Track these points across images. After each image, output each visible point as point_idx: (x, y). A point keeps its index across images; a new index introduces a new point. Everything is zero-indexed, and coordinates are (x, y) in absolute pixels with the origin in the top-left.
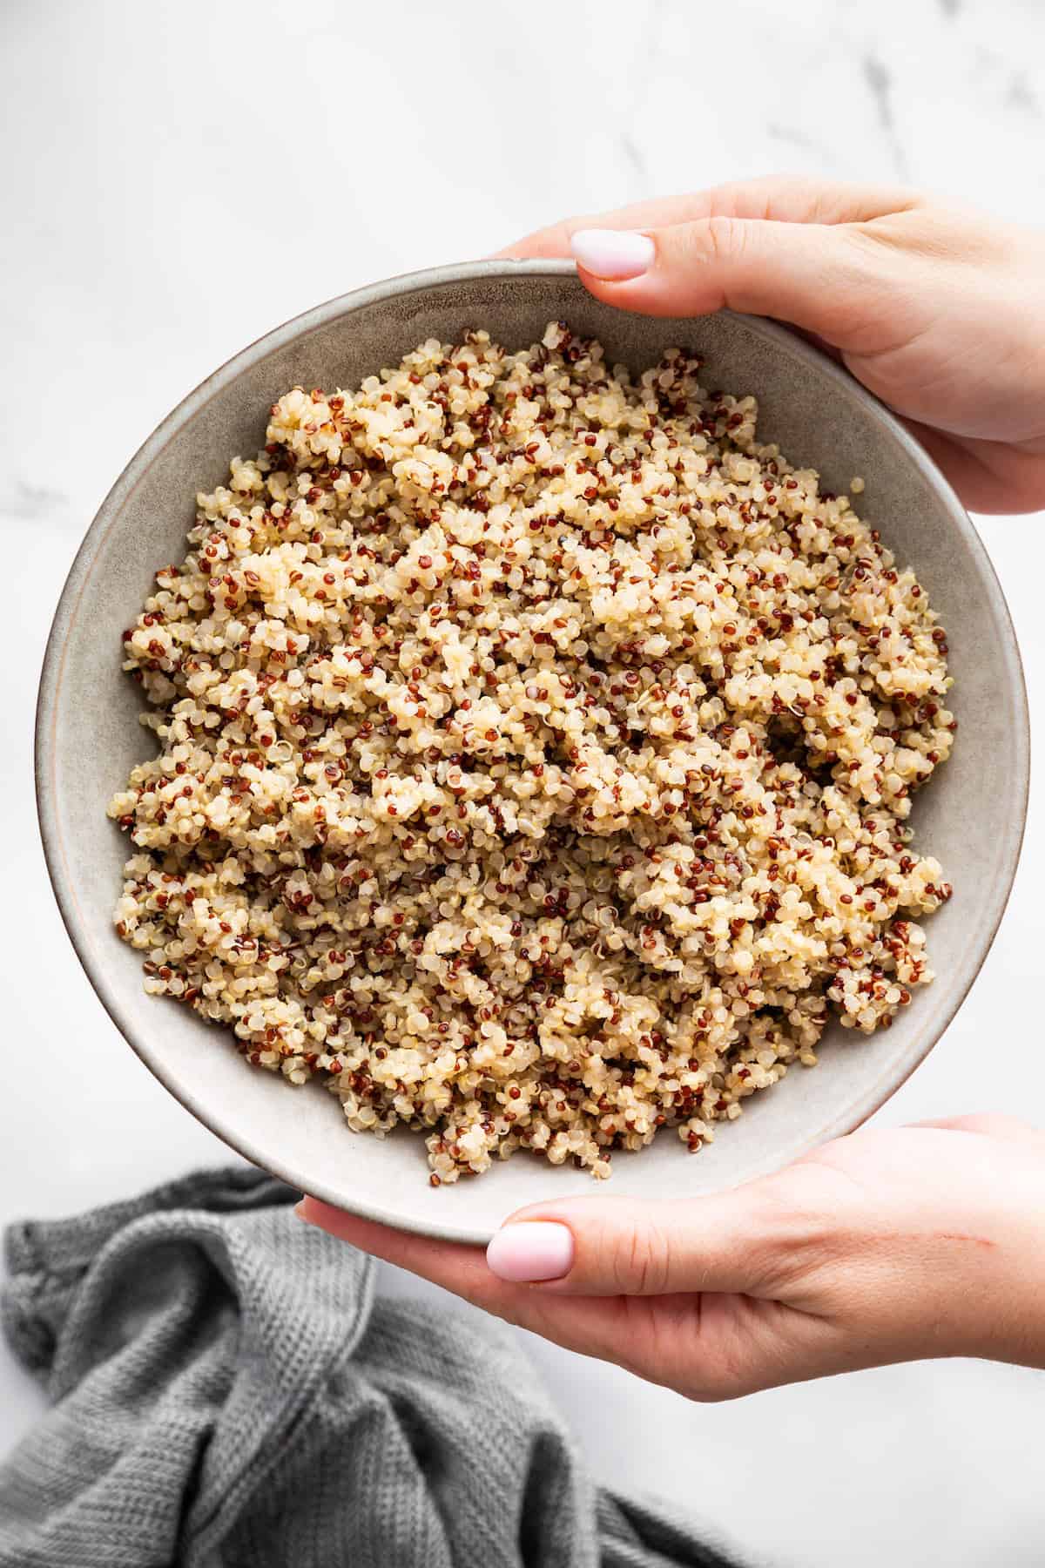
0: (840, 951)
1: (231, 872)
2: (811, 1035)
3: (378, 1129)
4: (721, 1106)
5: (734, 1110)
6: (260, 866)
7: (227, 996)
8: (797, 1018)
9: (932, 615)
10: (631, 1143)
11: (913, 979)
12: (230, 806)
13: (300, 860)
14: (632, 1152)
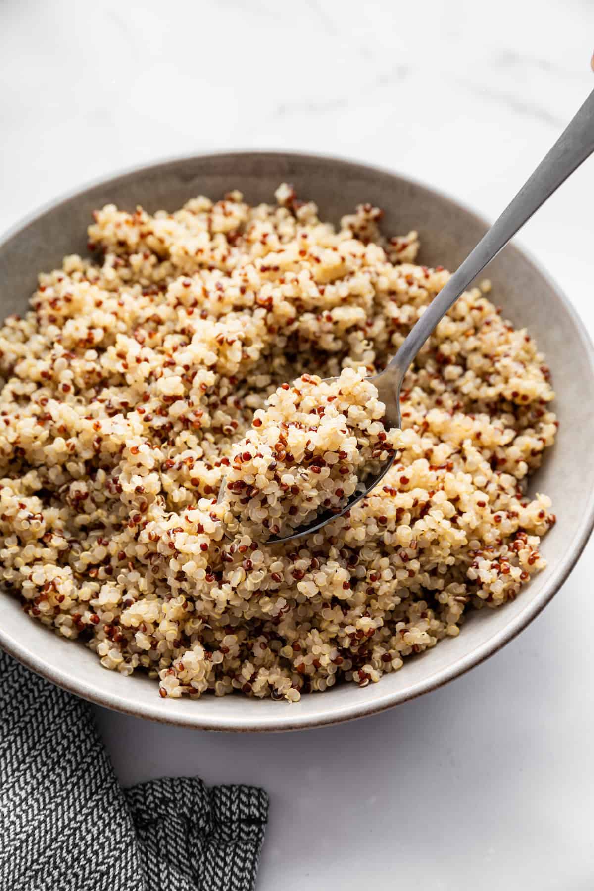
0: (476, 546)
1: (31, 479)
2: (456, 610)
3: (124, 669)
4: (387, 659)
5: (397, 662)
6: (54, 474)
7: (20, 561)
8: (445, 598)
9: (540, 357)
10: (317, 684)
11: (531, 561)
12: (35, 425)
13: (81, 468)
14: (318, 692)
